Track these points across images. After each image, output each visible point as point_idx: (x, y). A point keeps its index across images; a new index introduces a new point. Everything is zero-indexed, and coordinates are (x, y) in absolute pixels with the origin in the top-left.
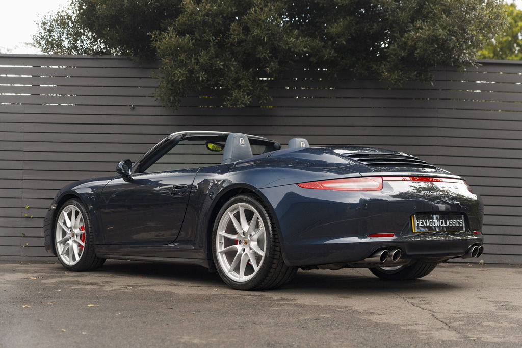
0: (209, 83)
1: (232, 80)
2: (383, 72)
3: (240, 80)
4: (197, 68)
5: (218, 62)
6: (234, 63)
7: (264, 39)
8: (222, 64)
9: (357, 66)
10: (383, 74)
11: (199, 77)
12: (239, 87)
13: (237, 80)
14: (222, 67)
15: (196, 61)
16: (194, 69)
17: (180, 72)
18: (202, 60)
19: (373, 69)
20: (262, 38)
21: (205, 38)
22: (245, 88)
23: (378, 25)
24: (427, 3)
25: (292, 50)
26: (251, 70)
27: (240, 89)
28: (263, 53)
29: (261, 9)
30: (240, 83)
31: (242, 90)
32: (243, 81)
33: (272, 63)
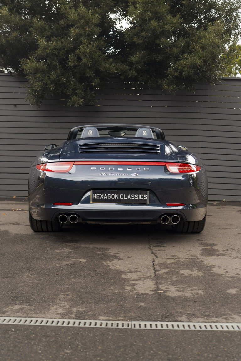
0: (58, 91)
1: (72, 90)
2: (164, 86)
3: (76, 90)
4: (49, 82)
5: (63, 79)
6: (73, 79)
7: (89, 64)
8: (65, 79)
9: (150, 81)
10: (164, 87)
11: (50, 88)
12: (76, 94)
13: (74, 90)
14: (65, 82)
15: (48, 78)
16: (47, 83)
17: (38, 85)
18: (52, 77)
19: (159, 83)
20: (88, 64)
21: (54, 64)
22: (80, 95)
23: (161, 56)
24: (191, 42)
25: (108, 71)
26: (83, 84)
27: (76, 96)
28: (90, 73)
29: (87, 46)
30: (76, 92)
31: (78, 96)
32: (78, 91)
33: (96, 80)
